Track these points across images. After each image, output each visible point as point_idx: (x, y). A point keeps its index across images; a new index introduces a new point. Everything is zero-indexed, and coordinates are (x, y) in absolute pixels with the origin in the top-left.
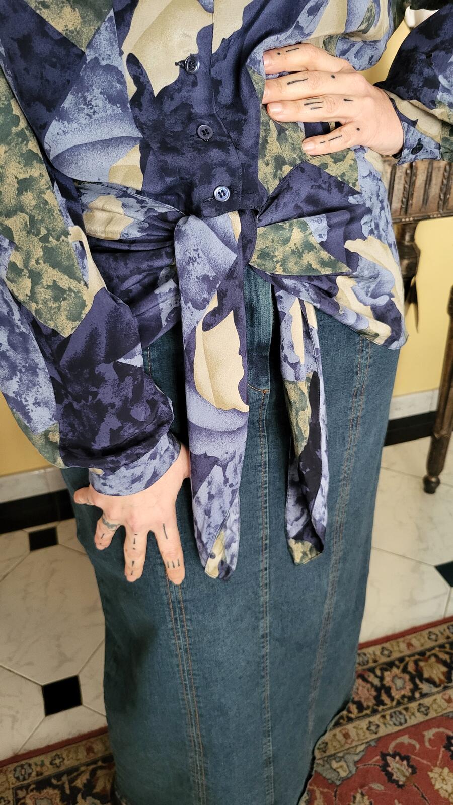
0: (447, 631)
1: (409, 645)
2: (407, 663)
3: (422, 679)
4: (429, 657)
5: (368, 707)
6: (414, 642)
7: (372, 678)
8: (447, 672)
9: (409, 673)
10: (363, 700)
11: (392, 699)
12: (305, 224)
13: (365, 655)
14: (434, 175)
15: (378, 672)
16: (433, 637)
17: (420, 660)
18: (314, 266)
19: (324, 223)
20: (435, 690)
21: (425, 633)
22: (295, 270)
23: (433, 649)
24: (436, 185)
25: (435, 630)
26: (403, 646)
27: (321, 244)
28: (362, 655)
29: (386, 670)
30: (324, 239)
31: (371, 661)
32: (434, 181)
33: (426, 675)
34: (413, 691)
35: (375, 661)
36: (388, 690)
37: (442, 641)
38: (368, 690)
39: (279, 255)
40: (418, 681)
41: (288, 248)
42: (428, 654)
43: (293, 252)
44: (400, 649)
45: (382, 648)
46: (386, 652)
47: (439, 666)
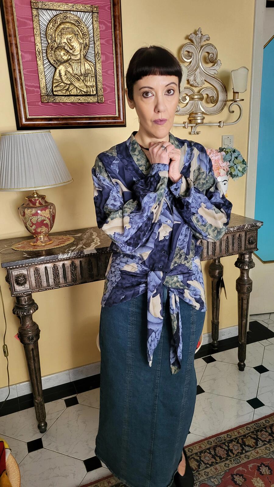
0: (254, 426)
1: (239, 433)
2: (239, 439)
3: (245, 445)
4: (248, 437)
5: (224, 458)
6: (241, 431)
7: (224, 446)
8: (256, 442)
9: (239, 443)
10: (221, 455)
11: (234, 454)
13: (220, 438)
14: (222, 242)
15: (227, 444)
16: (248, 429)
17: (244, 438)
18: (179, 286)
19: (182, 276)
20: (251, 449)
21: (245, 427)
22: (174, 287)
23: (249, 433)
24: (224, 245)
25: (249, 426)
26: (236, 433)
28: (219, 438)
29: (230, 443)
30: (182, 280)
31: (223, 440)
32: (223, 244)
33: (247, 444)
34: (242, 450)
35: (225, 440)
36: (231, 451)
37: (252, 430)
38: (223, 451)
39: (170, 283)
40: (244, 446)
42: (247, 436)
43: (174, 282)
44: (235, 434)
45: (227, 435)
46: (229, 436)
47: (252, 440)
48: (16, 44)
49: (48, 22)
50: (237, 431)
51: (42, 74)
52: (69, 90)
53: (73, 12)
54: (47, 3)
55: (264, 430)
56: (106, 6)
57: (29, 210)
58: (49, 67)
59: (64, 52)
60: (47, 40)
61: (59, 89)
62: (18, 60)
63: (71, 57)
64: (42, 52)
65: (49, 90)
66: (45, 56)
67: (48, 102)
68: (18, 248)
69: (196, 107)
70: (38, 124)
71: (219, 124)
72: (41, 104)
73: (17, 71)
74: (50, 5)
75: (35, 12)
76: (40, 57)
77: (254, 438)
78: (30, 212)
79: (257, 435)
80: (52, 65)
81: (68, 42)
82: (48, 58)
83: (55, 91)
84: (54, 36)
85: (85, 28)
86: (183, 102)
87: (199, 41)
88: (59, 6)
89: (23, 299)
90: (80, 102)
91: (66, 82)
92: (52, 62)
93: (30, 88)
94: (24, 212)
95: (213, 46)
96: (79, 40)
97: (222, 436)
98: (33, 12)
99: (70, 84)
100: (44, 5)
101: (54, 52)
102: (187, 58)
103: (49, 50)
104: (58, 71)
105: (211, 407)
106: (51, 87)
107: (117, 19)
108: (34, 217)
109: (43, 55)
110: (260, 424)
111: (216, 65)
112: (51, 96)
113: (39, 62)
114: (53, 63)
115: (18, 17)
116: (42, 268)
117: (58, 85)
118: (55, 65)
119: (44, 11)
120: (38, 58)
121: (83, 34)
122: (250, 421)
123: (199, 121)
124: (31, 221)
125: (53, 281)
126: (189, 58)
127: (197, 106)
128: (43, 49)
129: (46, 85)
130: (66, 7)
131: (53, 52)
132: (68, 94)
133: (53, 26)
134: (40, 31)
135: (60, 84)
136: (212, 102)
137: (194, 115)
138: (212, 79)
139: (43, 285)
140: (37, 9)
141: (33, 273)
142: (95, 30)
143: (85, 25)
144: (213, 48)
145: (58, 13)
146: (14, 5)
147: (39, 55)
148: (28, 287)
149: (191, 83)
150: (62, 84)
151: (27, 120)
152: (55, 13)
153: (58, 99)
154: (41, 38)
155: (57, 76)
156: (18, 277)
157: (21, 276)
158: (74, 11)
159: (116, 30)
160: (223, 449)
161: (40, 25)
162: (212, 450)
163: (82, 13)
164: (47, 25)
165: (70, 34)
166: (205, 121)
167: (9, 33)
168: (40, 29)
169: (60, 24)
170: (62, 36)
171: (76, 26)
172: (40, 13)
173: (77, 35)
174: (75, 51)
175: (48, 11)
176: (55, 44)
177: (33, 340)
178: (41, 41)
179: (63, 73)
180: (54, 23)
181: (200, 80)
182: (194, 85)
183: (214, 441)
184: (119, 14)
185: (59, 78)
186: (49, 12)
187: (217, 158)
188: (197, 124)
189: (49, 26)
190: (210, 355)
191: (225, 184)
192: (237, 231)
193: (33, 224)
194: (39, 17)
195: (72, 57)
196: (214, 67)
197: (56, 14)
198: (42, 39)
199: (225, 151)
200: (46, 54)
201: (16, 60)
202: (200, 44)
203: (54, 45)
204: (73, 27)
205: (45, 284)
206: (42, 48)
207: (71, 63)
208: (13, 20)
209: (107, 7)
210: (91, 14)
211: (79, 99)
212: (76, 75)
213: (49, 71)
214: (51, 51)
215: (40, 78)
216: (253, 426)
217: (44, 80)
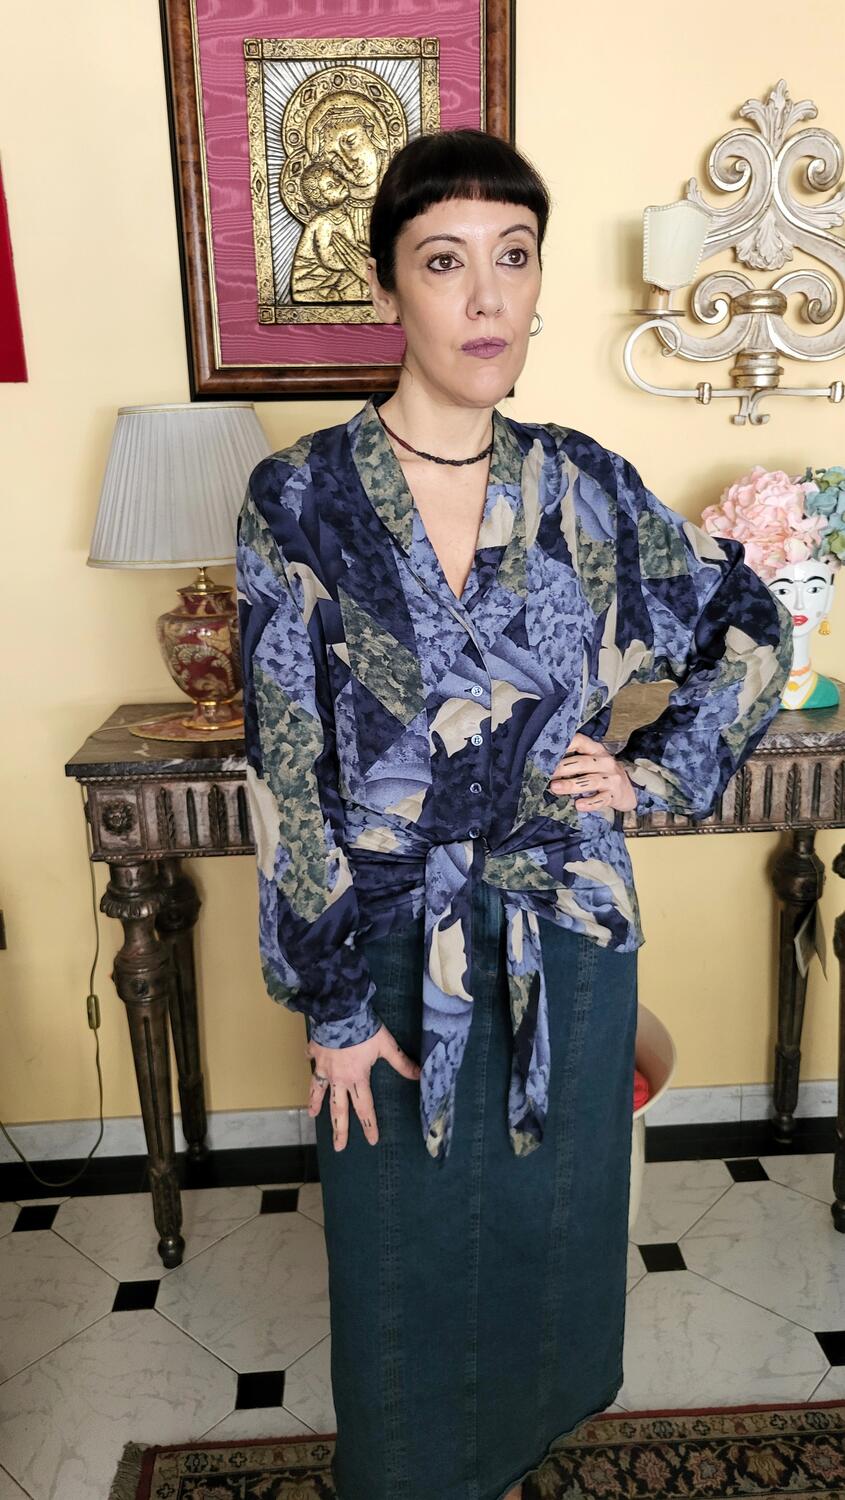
0: (803, 1419)
1: (739, 1426)
2: (729, 1447)
3: (743, 1472)
4: (764, 1447)
5: (654, 1490)
6: (748, 1423)
7: (671, 1455)
8: (785, 1471)
9: (727, 1461)
10: (649, 1480)
11: (691, 1487)
12: (526, 854)
13: (670, 1425)
15: (682, 1451)
16: (780, 1423)
17: (749, 1448)
18: (533, 884)
19: (542, 852)
20: (759, 1490)
21: (768, 1416)
22: (517, 887)
23: (774, 1438)
25: (785, 1415)
26: (729, 1425)
27: (542, 867)
28: (665, 1424)
29: (695, 1450)
30: (546, 863)
31: (676, 1434)
33: (751, 1468)
34: (724, 1485)
35: (682, 1436)
36: (689, 1477)
37: (789, 1430)
38: (660, 1470)
39: (505, 876)
40: (736, 1474)
41: (512, 871)
42: (764, 1443)
43: (516, 874)
44: (726, 1428)
45: (698, 1422)
46: (701, 1428)
47: (776, 1461)
48: (197, 164)
49: (289, 95)
50: (736, 1420)
51: (265, 245)
52: (339, 289)
53: (364, 62)
54: (287, 43)
55: (833, 1440)
56: (467, 36)
57: (174, 627)
58: (286, 222)
59: (330, 179)
60: (284, 149)
61: (310, 286)
62: (201, 207)
63: (349, 191)
64: (268, 180)
65: (282, 288)
66: (275, 193)
67: (276, 324)
68: (142, 729)
69: (753, 334)
70: (244, 383)
71: (827, 392)
72: (260, 329)
73: (196, 238)
74: (294, 46)
75: (253, 71)
76: (262, 197)
77: (785, 1459)
78: (178, 631)
79: (799, 1452)
80: (294, 217)
81: (343, 150)
82: (282, 200)
83: (298, 291)
84: (303, 133)
85: (395, 107)
86: (705, 319)
87: (775, 122)
88: (323, 48)
89: (123, 873)
90: (369, 321)
91: (330, 264)
92: (294, 207)
93: (230, 284)
94: (163, 631)
95: (825, 134)
96: (375, 142)
97: (680, 1420)
98: (249, 70)
99: (342, 271)
100: (280, 47)
101: (302, 180)
102: (731, 178)
103: (287, 176)
104: (309, 234)
105: (685, 1323)
106: (288, 280)
107: (497, 73)
108: (186, 645)
109: (269, 189)
110: (828, 1418)
111: (838, 196)
112: (286, 305)
113: (258, 209)
114: (297, 211)
115: (210, 87)
116: (178, 789)
117: (309, 273)
118: (302, 218)
119: (278, 66)
120: (256, 199)
121: (387, 124)
122: (796, 1400)
123: (762, 381)
124: (177, 658)
125: (208, 833)
126: (737, 177)
127: (759, 331)
128: (271, 172)
129: (274, 274)
130: (342, 51)
131: (298, 180)
132: (337, 299)
133: (302, 106)
134: (265, 121)
135: (313, 270)
136: (814, 317)
137: (745, 362)
138: (820, 242)
139: (179, 839)
140: (261, 61)
141: (153, 802)
142: (427, 109)
143: (397, 96)
144: (826, 142)
145: (319, 69)
146: (196, 56)
147: (259, 191)
148: (136, 841)
149: (742, 257)
150: (320, 271)
151: (215, 372)
152: (310, 68)
153: (304, 315)
154: (266, 141)
155: (307, 250)
156: (109, 809)
157: (117, 807)
158: (366, 59)
159: (491, 105)
160: (664, 1464)
161: (264, 105)
162: (626, 1454)
163: (391, 62)
164: (285, 104)
165: (348, 126)
166: (783, 381)
167: (180, 134)
168: (265, 116)
169: (323, 101)
170: (327, 135)
171: (369, 101)
172: (267, 72)
173: (371, 129)
174: (363, 175)
175: (291, 64)
176: (304, 156)
177: (147, 993)
178: (267, 150)
179: (324, 241)
180: (307, 97)
181: (774, 248)
182: (753, 264)
183: (643, 1430)
184: (505, 56)
185: (312, 253)
186: (294, 69)
187: (782, 502)
188: (759, 390)
189: (289, 106)
190: (755, 1158)
191: (815, 590)
192: (830, 749)
193: (183, 666)
194: (263, 82)
195: (355, 193)
196: (833, 206)
197: (314, 71)
198: (269, 144)
199: (819, 483)
200: (279, 187)
201: (194, 209)
202: (778, 132)
203: (301, 160)
204: (361, 104)
205: (185, 838)
206: (268, 169)
207: (349, 210)
208: (193, 97)
209: (471, 39)
210: (416, 62)
211: (368, 315)
212: (363, 242)
213: (285, 237)
214: (294, 178)
215: (258, 255)
216: (799, 1418)
217: (268, 262)
